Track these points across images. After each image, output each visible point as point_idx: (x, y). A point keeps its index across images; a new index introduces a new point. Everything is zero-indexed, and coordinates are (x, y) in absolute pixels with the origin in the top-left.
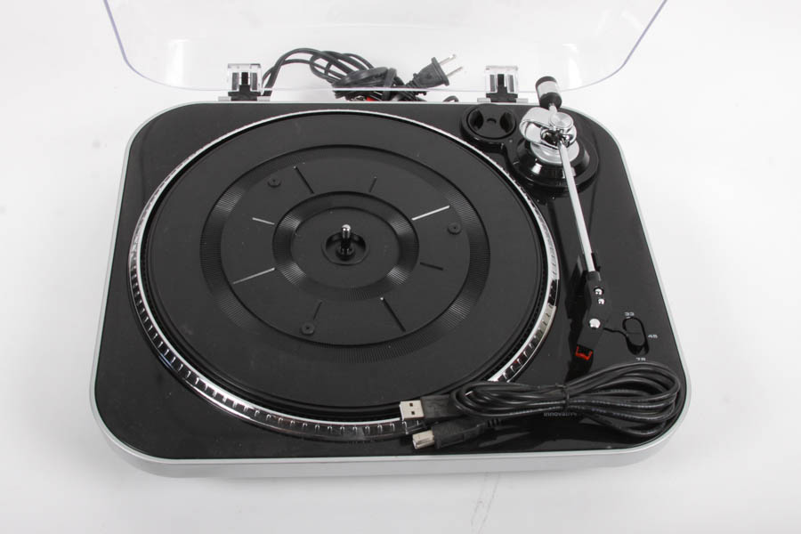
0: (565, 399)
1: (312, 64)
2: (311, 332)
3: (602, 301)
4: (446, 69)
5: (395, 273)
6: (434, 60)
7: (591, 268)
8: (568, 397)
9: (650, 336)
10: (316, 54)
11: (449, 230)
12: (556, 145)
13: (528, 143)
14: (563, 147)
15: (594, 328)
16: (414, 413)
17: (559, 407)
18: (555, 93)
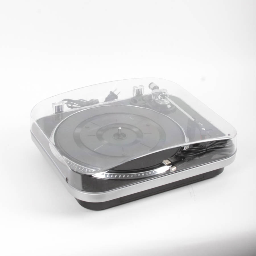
0: (206, 148)
3: (202, 125)
4: (116, 93)
6: (111, 92)
7: (193, 120)
10: (69, 100)
14: (167, 98)
15: (203, 130)
16: (168, 162)
17: (205, 151)
18: (156, 86)
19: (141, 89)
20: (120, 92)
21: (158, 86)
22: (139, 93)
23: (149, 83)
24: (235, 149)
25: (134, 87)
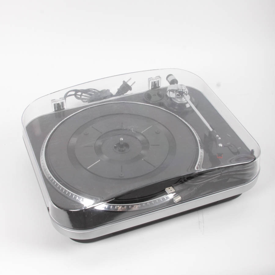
0: (220, 172)
1: (75, 95)
2: (123, 176)
3: (220, 138)
4: (130, 84)
5: (143, 152)
6: (124, 82)
7: (211, 129)
8: (221, 171)
9: (238, 148)
10: (77, 91)
11: (156, 133)
12: (182, 96)
13: (171, 99)
14: (185, 96)
15: (221, 147)
16: (171, 191)
17: (219, 176)
18: (175, 79)
19: (158, 81)
20: (135, 82)
21: (177, 80)
22: (155, 86)
23: (168, 75)
24: (258, 170)
25: (149, 79)
